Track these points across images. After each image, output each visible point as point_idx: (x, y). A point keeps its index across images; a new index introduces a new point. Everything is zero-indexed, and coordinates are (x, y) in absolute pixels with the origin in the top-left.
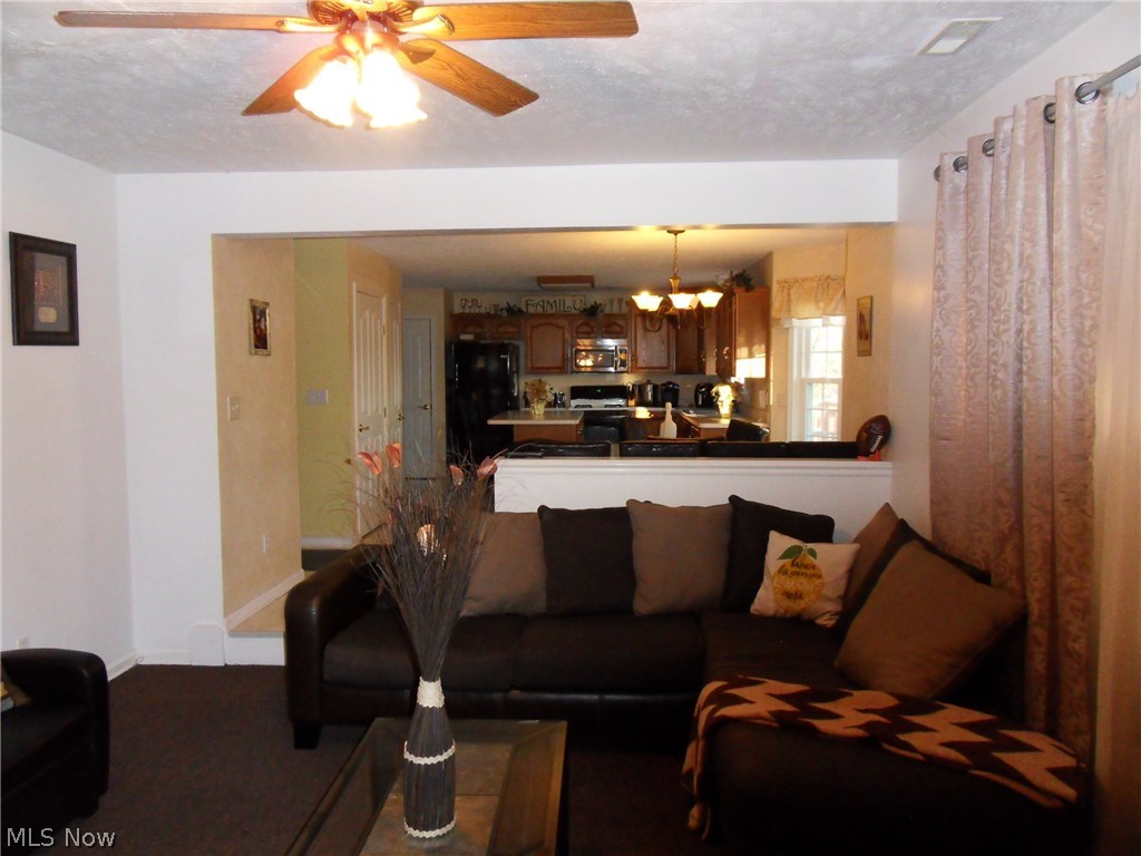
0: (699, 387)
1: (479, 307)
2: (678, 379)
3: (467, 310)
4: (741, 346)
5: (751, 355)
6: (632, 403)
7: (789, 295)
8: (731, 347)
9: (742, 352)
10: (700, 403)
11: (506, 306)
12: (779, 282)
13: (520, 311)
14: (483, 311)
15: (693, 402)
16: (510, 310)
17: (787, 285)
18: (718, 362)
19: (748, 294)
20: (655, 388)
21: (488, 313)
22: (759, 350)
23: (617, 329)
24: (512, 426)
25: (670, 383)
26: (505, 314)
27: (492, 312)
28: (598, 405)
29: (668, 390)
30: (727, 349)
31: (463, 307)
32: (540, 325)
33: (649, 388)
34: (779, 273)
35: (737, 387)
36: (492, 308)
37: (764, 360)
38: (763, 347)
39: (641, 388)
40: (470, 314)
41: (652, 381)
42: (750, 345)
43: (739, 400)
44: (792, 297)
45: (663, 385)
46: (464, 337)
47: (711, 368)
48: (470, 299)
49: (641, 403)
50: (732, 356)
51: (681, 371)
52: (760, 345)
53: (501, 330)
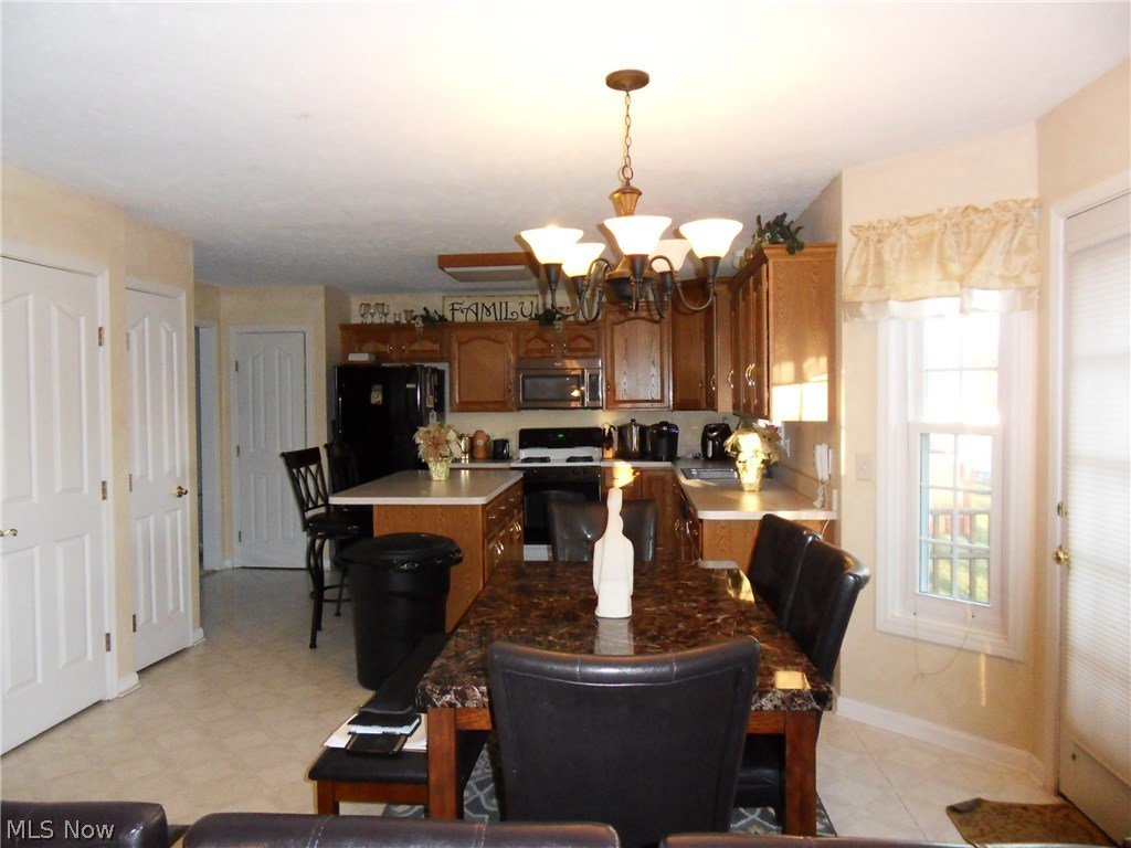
0: (708, 429)
1: (386, 315)
2: (678, 418)
3: (369, 320)
4: (779, 360)
5: (800, 378)
6: (609, 454)
7: (878, 254)
8: (759, 363)
9: (782, 371)
10: (710, 454)
11: (423, 313)
12: (857, 230)
13: (442, 318)
14: (390, 320)
15: (699, 450)
16: (427, 318)
17: (873, 236)
18: (736, 393)
19: (790, 259)
20: (643, 430)
21: (397, 323)
22: (816, 366)
23: (584, 344)
24: (371, 506)
25: (665, 424)
26: (419, 324)
27: (404, 321)
28: (558, 457)
29: (661, 434)
30: (752, 367)
31: (363, 316)
32: (471, 340)
33: (635, 431)
34: (854, 213)
35: (770, 436)
36: (403, 316)
37: (824, 387)
38: (823, 361)
39: (623, 431)
40: (372, 325)
41: (637, 421)
42: (798, 358)
43: (775, 459)
44: (887, 257)
45: (654, 426)
46: (354, 358)
47: (725, 402)
48: (373, 304)
49: (624, 455)
50: (763, 382)
51: (681, 405)
52: (818, 356)
53: (416, 347)
